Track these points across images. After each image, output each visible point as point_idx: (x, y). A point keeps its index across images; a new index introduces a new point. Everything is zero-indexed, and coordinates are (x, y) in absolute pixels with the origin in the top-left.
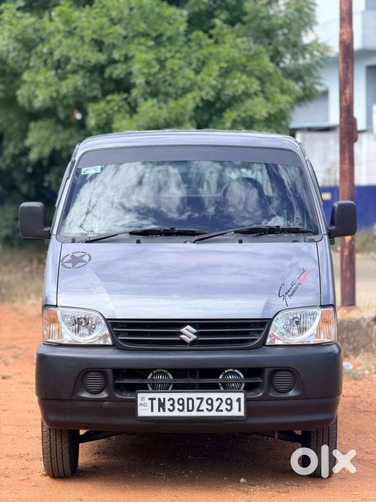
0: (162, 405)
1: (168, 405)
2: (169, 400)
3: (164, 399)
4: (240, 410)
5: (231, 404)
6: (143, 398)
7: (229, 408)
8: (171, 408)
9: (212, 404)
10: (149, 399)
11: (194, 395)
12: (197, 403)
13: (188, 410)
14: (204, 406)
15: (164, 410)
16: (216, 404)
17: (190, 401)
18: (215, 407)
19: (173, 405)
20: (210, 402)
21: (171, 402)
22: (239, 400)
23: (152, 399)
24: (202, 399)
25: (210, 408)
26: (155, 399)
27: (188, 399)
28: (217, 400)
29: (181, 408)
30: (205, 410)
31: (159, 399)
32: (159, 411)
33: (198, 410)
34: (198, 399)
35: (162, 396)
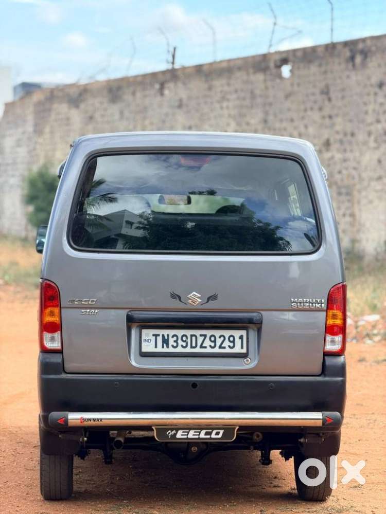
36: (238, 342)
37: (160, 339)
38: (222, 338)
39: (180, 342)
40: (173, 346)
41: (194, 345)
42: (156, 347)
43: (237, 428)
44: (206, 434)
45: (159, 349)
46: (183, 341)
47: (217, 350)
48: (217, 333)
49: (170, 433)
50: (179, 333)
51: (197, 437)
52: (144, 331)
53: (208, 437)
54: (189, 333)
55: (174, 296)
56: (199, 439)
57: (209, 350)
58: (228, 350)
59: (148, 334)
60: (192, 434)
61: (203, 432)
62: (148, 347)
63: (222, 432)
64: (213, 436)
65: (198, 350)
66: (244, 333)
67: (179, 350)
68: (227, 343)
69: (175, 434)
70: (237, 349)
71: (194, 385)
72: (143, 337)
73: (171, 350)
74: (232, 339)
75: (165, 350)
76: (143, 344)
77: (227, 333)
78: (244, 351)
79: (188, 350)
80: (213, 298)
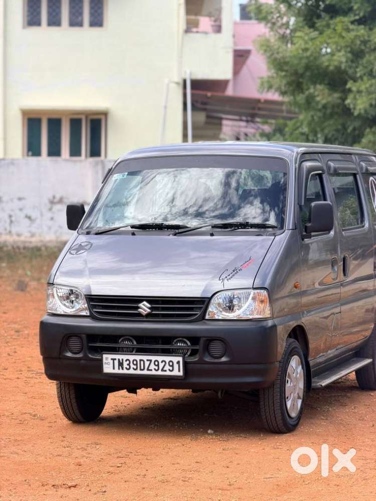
0: (121, 364)
1: (125, 365)
2: (126, 361)
3: (122, 360)
4: (179, 371)
5: (172, 366)
6: (107, 359)
7: (171, 368)
8: (128, 367)
9: (158, 365)
10: (112, 359)
11: (145, 358)
12: (147, 363)
13: (141, 370)
14: (152, 367)
15: (123, 369)
16: (161, 365)
17: (142, 362)
18: (161, 367)
19: (129, 365)
20: (156, 363)
21: (128, 362)
22: (178, 363)
23: (114, 360)
24: (151, 361)
25: (157, 368)
26: (115, 359)
27: (140, 360)
28: (162, 362)
29: (135, 367)
30: (153, 370)
31: (119, 360)
32: (119, 369)
33: (148, 370)
34: (148, 360)
35: (120, 357)
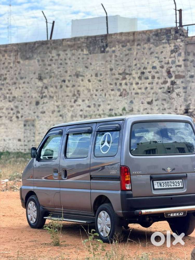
36: (180, 183)
37: (159, 184)
38: (176, 183)
39: (165, 185)
40: (163, 186)
41: (168, 185)
42: (158, 187)
43: (187, 211)
44: (179, 214)
45: (159, 187)
46: (166, 184)
47: (175, 187)
48: (174, 181)
49: (169, 215)
50: (164, 181)
51: (176, 215)
52: (154, 182)
53: (179, 215)
54: (167, 181)
55: (164, 169)
56: (177, 216)
57: (173, 187)
58: (178, 186)
59: (155, 182)
60: (175, 215)
61: (178, 213)
62: (156, 187)
63: (183, 213)
64: (181, 215)
65: (170, 187)
66: (181, 180)
67: (165, 187)
68: (177, 184)
69: (170, 215)
70: (180, 186)
71: (171, 198)
72: (154, 184)
73: (162, 187)
74: (178, 183)
75: (161, 187)
76: (155, 186)
77: (177, 181)
78: (182, 186)
79: (167, 187)
80: (174, 169)
